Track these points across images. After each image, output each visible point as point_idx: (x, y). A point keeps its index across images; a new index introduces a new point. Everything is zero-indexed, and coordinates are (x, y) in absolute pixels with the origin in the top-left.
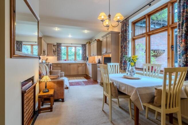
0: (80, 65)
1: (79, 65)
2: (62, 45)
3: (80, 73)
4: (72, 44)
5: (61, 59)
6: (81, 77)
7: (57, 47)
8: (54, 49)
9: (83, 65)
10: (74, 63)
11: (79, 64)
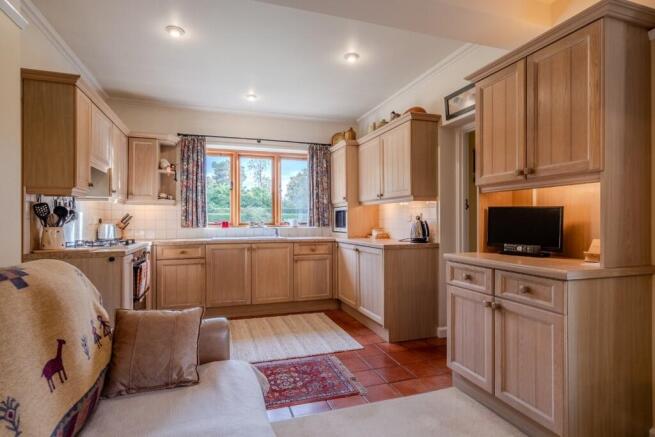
0: (305, 250)
1: (298, 251)
2: (208, 146)
3: (306, 293)
4: (259, 141)
5: (201, 221)
6: (314, 317)
7: (183, 152)
8: (166, 163)
9: (322, 249)
10: (274, 242)
11: (302, 243)
